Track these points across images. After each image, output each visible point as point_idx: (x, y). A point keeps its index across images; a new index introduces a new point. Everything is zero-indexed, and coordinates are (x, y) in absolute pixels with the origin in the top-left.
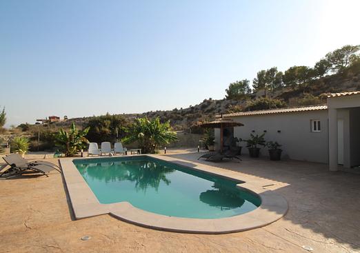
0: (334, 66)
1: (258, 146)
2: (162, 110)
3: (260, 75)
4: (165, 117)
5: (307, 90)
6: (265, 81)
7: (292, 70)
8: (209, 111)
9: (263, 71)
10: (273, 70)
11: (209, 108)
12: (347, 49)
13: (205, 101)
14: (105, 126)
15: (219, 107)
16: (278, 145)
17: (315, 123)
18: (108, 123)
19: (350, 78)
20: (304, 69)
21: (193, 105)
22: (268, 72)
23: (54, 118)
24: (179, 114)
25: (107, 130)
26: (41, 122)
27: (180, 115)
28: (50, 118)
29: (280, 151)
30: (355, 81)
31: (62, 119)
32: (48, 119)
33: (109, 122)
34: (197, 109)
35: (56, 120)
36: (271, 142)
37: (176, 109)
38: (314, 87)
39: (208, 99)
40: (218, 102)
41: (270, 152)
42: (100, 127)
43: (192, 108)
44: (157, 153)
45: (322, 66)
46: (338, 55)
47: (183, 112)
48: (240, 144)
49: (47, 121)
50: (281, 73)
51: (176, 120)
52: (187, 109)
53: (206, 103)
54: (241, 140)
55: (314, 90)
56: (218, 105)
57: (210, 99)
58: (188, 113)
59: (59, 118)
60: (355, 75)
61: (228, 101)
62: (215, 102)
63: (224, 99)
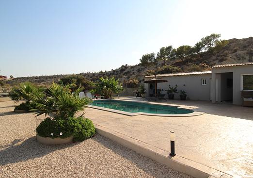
0: (206, 46)
1: (173, 93)
3: (162, 50)
5: (191, 61)
6: (165, 54)
7: (182, 48)
8: (126, 73)
9: (163, 48)
10: (170, 48)
11: (126, 71)
12: (214, 36)
13: (123, 66)
15: (133, 70)
16: (185, 93)
17: (203, 80)
19: (215, 54)
20: (189, 47)
21: (114, 69)
22: (167, 49)
24: (104, 75)
29: (186, 95)
30: (218, 56)
31: (8, 78)
34: (117, 72)
35: (3, 79)
36: (181, 91)
37: (102, 72)
38: (195, 59)
39: (125, 65)
40: (132, 67)
41: (181, 96)
43: (114, 71)
45: (199, 46)
46: (208, 40)
48: (162, 93)
50: (174, 49)
52: (110, 72)
53: (123, 68)
54: (163, 90)
55: (195, 61)
56: (132, 69)
57: (126, 65)
58: (111, 74)
59: (6, 77)
60: (218, 53)
61: (139, 67)
62: (130, 67)
63: (136, 65)
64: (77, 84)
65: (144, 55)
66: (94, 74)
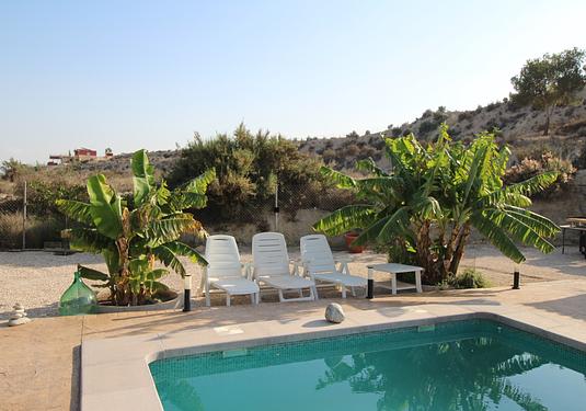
2: (320, 137)
13: (427, 114)
15: (468, 127)
18: (246, 158)
23: (84, 152)
24: (362, 144)
25: (244, 182)
28: (76, 152)
31: (101, 154)
32: (73, 154)
33: (249, 156)
35: (89, 156)
39: (435, 110)
40: (463, 116)
42: (221, 172)
43: (396, 131)
47: (372, 141)
49: (70, 160)
53: (431, 120)
56: (465, 123)
57: (441, 109)
59: (94, 153)
61: (493, 114)
62: (455, 117)
63: (480, 110)
64: (253, 178)
65: (532, 60)
66: (329, 144)
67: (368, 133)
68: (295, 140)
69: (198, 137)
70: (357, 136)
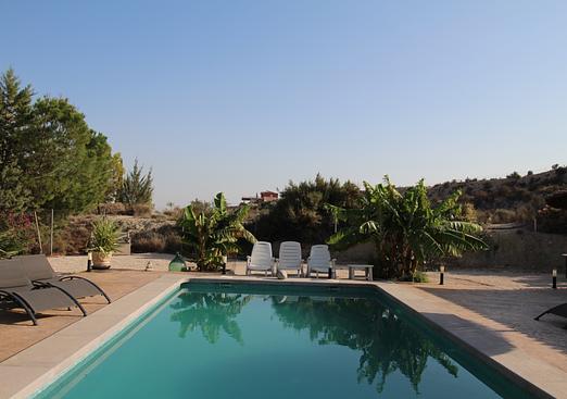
4: (485, 194)
14: (309, 206)
18: (317, 197)
23: (268, 194)
24: (523, 185)
25: (313, 214)
26: (247, 202)
27: (525, 190)
28: (262, 194)
32: (260, 196)
33: (320, 196)
35: (272, 198)
37: (515, 176)
42: (297, 208)
44: (418, 280)
47: (533, 181)
49: (257, 201)
51: (514, 199)
52: (547, 174)
58: (546, 183)
59: (275, 195)
67: (530, 173)
68: (454, 181)
69: (291, 184)
70: (519, 177)
